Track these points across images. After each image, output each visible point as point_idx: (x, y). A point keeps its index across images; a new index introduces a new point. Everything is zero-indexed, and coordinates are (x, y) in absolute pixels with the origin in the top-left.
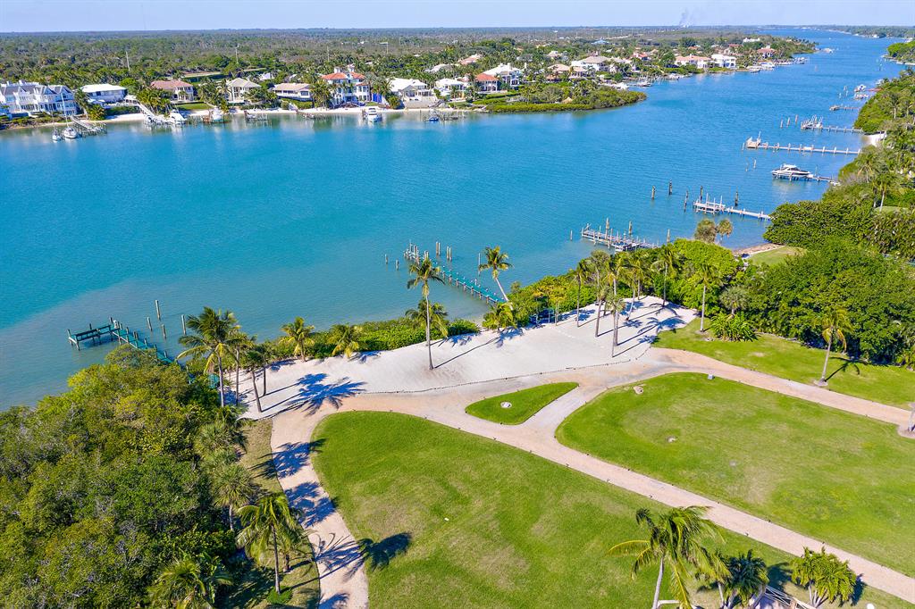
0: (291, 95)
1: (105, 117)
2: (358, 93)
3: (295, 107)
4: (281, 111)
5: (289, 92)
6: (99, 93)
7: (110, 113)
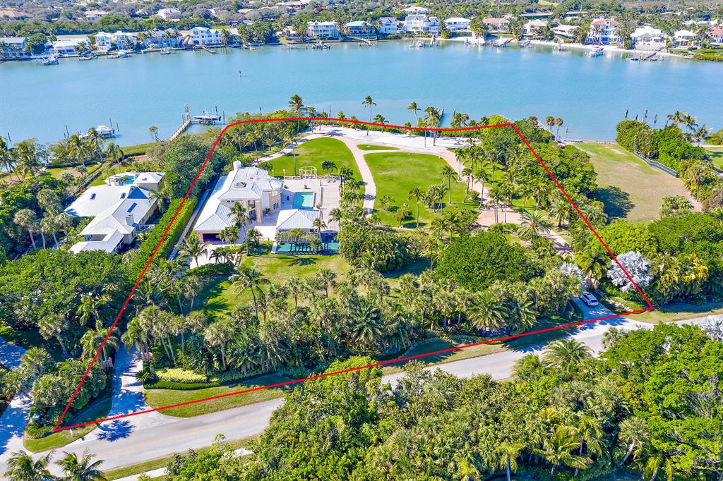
0: (563, 33)
1: (450, 37)
2: (611, 36)
3: (562, 41)
4: (552, 43)
5: (562, 31)
6: (455, 23)
7: (454, 35)
